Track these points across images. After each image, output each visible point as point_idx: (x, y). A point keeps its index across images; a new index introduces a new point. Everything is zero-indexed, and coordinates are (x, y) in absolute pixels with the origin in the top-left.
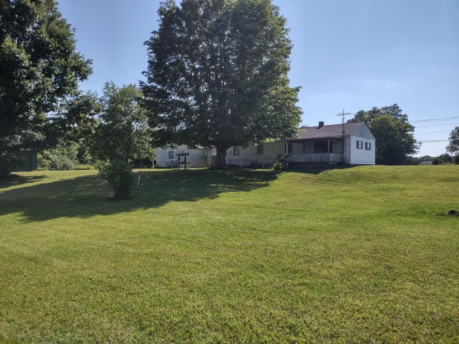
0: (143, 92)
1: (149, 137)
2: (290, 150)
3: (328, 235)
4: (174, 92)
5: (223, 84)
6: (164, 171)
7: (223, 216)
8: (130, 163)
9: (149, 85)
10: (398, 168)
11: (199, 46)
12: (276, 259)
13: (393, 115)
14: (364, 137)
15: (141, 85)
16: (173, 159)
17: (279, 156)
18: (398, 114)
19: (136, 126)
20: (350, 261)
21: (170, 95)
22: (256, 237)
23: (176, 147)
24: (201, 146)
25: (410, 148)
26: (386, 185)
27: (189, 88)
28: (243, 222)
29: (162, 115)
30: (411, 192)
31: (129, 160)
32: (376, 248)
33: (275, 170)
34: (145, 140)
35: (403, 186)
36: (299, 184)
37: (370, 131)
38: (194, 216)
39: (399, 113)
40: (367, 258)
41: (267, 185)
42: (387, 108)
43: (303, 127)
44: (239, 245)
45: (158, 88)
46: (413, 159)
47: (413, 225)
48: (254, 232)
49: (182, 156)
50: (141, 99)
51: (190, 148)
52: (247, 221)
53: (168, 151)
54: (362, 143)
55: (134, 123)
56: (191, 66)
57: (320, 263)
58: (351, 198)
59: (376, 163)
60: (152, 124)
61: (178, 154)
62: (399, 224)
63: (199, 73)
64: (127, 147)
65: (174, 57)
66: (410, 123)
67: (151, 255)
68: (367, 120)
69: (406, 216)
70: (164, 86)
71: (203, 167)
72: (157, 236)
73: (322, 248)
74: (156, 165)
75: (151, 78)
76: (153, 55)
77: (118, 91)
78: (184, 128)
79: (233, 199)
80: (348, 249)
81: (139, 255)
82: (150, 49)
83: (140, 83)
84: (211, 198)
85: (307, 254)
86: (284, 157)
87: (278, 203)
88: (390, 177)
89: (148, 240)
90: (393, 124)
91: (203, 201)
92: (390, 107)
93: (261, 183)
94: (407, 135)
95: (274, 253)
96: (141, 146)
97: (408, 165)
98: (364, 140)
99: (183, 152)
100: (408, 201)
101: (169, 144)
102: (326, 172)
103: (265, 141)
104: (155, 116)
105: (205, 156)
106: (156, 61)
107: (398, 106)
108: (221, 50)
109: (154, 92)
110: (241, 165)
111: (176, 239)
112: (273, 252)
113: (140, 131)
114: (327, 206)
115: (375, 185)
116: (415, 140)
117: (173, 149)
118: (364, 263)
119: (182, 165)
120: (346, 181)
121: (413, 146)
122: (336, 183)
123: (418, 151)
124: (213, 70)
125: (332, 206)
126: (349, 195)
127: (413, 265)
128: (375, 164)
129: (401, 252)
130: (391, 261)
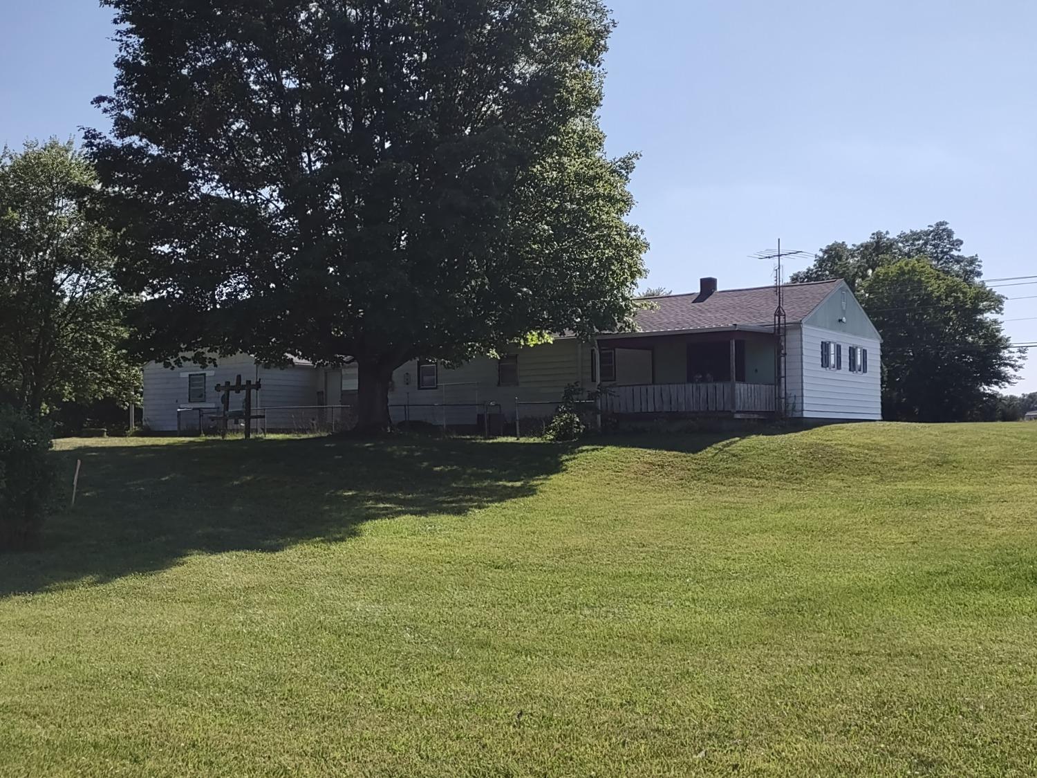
0: (96, 167)
1: (116, 325)
2: (608, 373)
3: (729, 658)
4: (208, 169)
5: (382, 144)
6: (168, 446)
7: (379, 602)
8: (47, 416)
9: (118, 143)
10: (955, 432)
11: (299, 16)
12: (556, 745)
13: (937, 258)
14: (844, 331)
15: (90, 145)
16: (204, 401)
17: (569, 393)
18: (952, 257)
19: (69, 284)
20: (799, 746)
21: (194, 179)
22: (487, 671)
23: (213, 361)
24: (303, 357)
25: (992, 365)
26: (916, 487)
27: (262, 157)
28: (446, 622)
29: (166, 249)
30: (994, 511)
31: (44, 405)
32: (885, 697)
33: (557, 438)
34: (102, 335)
35: (971, 488)
36: (640, 487)
37: (864, 308)
38: (271, 603)
39: (955, 253)
40: (855, 732)
41: (530, 491)
42: (915, 236)
43: (650, 297)
44: (430, 700)
45: (151, 156)
46: (1001, 399)
47: (1000, 618)
48: (484, 654)
49: (238, 392)
50: (89, 190)
51: (267, 366)
52: (461, 615)
53: (186, 375)
54: (838, 348)
55: (64, 276)
56: (269, 82)
57: (703, 753)
58: (807, 530)
59: (882, 415)
60: (128, 280)
61: (223, 384)
62: (957, 615)
63: (298, 108)
64: (36, 359)
65: (207, 51)
66: (989, 286)
67: (113, 748)
68: (855, 275)
69: (981, 589)
70: (170, 147)
71: (312, 431)
72: (137, 677)
73: (710, 703)
74: (141, 425)
75: (126, 118)
76: (135, 40)
77: (9, 163)
78: (246, 295)
79: (415, 539)
80: (793, 705)
81: (69, 748)
82: (123, 19)
83: (86, 137)
84: (336, 540)
85: (661, 726)
86: (586, 395)
87: (567, 553)
88: (929, 460)
89: (105, 694)
90: (935, 287)
91: (307, 548)
92: (927, 234)
93: (510, 484)
94: (982, 324)
95: (548, 727)
96: (87, 358)
97: (985, 421)
98: (846, 341)
99: (239, 377)
100: (986, 538)
101: (187, 349)
102: (724, 446)
103: (526, 340)
104: (143, 250)
105: (319, 393)
106: (144, 63)
107: (949, 227)
108: (371, 30)
109: (138, 169)
110: (443, 422)
111: (207, 687)
112: (547, 722)
113: (86, 305)
114: (727, 559)
115: (881, 487)
116: (1007, 340)
117: (204, 367)
118: (845, 750)
119: (236, 423)
120: (791, 474)
121: (1001, 358)
122: (757, 482)
123: (1017, 374)
124: (345, 97)
125: (744, 558)
126: (798, 523)
127: (1002, 752)
128: (880, 417)
129: (964, 709)
130: (929, 742)
